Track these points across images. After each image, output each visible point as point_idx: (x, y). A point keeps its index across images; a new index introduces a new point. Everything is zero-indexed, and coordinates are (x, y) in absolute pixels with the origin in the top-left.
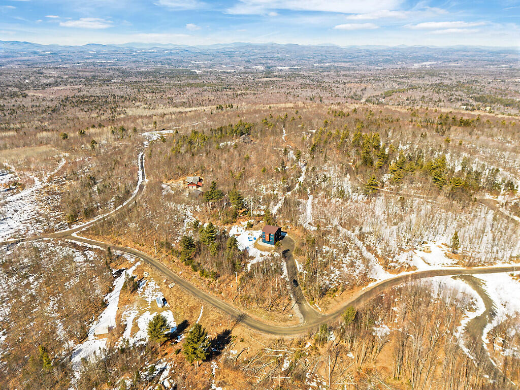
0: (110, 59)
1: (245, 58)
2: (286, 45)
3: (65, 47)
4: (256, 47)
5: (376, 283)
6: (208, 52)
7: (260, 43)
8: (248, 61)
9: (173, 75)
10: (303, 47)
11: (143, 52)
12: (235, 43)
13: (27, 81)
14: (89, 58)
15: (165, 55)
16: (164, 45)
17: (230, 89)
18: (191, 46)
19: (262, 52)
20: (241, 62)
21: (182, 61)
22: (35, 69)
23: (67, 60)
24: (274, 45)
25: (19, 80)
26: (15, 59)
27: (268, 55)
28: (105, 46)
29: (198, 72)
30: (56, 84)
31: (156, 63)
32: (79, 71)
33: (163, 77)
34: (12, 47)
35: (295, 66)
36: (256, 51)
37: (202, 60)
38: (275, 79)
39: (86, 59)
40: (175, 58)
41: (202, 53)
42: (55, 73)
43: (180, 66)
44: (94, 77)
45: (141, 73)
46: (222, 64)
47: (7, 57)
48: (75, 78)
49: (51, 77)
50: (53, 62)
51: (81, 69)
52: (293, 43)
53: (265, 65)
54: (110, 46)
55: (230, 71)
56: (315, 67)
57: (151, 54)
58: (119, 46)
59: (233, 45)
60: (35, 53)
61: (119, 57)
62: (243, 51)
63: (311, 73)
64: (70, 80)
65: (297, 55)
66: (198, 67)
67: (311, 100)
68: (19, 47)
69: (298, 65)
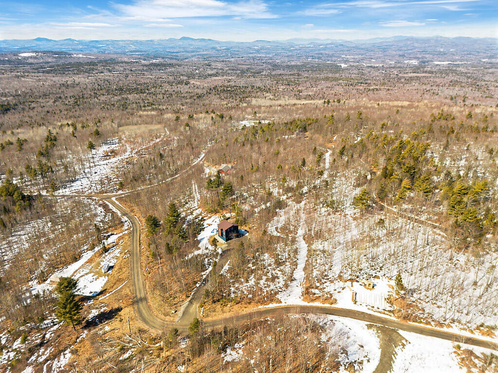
0: (269, 53)
1: (401, 53)
2: (456, 38)
3: (238, 43)
4: (417, 40)
5: (280, 305)
6: (363, 47)
7: (425, 36)
8: (403, 56)
9: (318, 69)
10: (475, 41)
11: (300, 47)
12: (395, 37)
13: (197, 71)
14: (253, 53)
15: (319, 50)
16: (323, 40)
17: (366, 83)
18: (348, 40)
19: (423, 45)
20: (393, 56)
21: (332, 56)
22: (206, 62)
23: (236, 54)
24: (439, 39)
25: (191, 70)
26: (198, 53)
27: (429, 50)
28: (270, 42)
29: (343, 66)
30: (216, 75)
31: (307, 57)
32: (239, 64)
33: (306, 71)
34: (200, 44)
35: (456, 61)
36: (416, 45)
37: (353, 55)
38: (423, 75)
39: (251, 53)
40: (327, 53)
41: (357, 48)
42: (219, 65)
43: (328, 60)
44: (248, 70)
45: (288, 67)
46: (372, 58)
47: (193, 52)
48: (233, 70)
49: (215, 69)
50: (224, 56)
51: (242, 62)
52: (464, 36)
53: (420, 60)
54: (274, 42)
55: (378, 65)
56: (482, 63)
57: (306, 49)
58: (283, 42)
59: (393, 38)
60: (214, 48)
61: (278, 51)
62: (401, 44)
63: (471, 70)
64: (229, 72)
65: (465, 48)
66: (346, 62)
67: (452, 99)
68: (204, 44)
69: (461, 61)
